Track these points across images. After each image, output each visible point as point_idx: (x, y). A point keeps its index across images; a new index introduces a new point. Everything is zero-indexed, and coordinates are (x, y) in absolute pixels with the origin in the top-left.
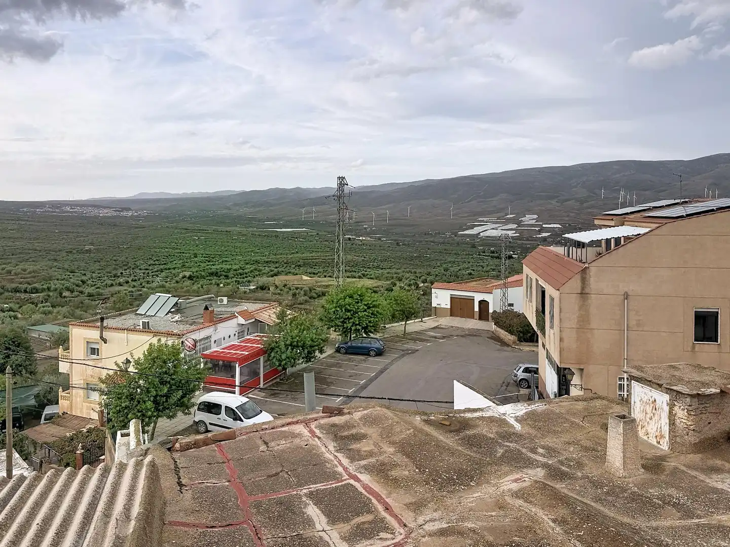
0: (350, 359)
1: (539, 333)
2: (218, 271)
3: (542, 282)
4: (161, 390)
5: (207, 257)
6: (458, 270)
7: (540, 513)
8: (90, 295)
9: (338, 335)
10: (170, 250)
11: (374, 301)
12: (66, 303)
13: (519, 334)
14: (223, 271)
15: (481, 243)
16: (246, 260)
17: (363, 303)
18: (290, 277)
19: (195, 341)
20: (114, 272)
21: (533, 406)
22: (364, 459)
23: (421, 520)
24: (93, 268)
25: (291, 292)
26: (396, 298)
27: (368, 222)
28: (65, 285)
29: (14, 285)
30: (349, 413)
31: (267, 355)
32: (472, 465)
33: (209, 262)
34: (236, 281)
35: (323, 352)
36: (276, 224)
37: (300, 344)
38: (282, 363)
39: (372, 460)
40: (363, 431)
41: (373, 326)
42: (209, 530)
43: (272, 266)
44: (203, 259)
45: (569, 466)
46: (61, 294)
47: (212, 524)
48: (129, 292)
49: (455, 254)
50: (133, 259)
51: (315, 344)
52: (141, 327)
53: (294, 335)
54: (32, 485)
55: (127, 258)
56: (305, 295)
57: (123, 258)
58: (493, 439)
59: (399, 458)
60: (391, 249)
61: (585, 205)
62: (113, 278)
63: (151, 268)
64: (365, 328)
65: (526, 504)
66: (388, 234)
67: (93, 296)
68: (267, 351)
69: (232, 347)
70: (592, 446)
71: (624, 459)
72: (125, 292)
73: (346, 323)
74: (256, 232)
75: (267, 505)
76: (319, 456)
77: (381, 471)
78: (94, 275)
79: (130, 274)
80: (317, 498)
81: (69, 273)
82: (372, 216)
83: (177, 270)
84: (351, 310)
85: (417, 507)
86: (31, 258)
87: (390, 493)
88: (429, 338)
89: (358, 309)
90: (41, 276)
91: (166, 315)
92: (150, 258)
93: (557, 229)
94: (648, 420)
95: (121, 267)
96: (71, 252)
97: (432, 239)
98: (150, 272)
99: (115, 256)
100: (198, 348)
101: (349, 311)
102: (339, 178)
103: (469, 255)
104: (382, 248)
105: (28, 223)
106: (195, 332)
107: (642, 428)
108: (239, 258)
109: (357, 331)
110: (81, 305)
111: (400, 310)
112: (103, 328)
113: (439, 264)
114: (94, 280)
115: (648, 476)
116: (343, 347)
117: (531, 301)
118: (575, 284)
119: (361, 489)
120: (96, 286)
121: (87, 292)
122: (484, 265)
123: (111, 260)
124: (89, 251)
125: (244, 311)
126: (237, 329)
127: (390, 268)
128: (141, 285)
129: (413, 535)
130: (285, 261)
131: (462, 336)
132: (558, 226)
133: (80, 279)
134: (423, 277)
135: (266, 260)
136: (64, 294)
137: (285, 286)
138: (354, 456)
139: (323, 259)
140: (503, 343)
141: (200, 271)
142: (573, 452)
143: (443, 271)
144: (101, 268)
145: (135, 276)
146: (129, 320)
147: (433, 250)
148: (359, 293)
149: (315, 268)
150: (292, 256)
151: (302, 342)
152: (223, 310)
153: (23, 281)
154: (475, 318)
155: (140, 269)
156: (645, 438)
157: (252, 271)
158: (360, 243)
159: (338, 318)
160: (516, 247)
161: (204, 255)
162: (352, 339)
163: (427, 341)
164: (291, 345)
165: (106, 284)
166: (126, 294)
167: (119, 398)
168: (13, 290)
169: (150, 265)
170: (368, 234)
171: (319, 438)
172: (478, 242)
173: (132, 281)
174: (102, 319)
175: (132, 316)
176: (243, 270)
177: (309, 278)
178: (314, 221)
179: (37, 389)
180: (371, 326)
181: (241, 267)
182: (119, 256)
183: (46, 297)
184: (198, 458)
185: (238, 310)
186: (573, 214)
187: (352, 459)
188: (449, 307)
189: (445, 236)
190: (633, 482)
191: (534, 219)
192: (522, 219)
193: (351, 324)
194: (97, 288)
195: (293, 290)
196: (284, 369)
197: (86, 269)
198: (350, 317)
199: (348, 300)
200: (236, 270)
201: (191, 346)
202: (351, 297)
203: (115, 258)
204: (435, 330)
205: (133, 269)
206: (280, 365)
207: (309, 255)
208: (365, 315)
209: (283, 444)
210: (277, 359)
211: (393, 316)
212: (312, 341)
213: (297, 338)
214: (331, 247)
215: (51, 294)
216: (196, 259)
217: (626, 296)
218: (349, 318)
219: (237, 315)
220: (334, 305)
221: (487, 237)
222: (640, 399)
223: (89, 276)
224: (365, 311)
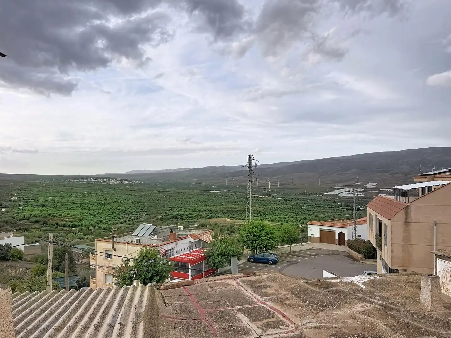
0: (256, 265)
1: (377, 249)
2: (177, 215)
3: (379, 217)
4: (147, 276)
5: (170, 207)
6: (324, 217)
7: (377, 322)
8: (105, 229)
9: (249, 251)
10: (150, 203)
11: (271, 230)
12: (92, 233)
13: (365, 254)
14: (180, 215)
15: (339, 200)
16: (192, 209)
17: (264, 231)
18: (219, 219)
19: (166, 251)
20: (118, 216)
21: (373, 277)
22: (269, 296)
23: (304, 322)
24: (106, 214)
25: (219, 229)
26: (285, 229)
27: (266, 186)
28: (91, 223)
29: (63, 223)
30: (259, 275)
31: (206, 260)
32: (335, 299)
33: (171, 210)
34: (187, 221)
35: (240, 260)
36: (210, 188)
37: (226, 254)
38: (216, 265)
39: (274, 297)
40: (268, 284)
41: (270, 246)
42: (183, 321)
43: (208, 213)
44: (169, 208)
45: (396, 305)
46: (88, 228)
47: (184, 319)
48: (127, 227)
49: (323, 207)
50: (128, 208)
51: (235, 254)
52: (135, 242)
53: (223, 248)
54: (89, 293)
55: (125, 208)
56: (228, 230)
57: (123, 208)
58: (348, 292)
59: (290, 296)
60: (281, 203)
61: (408, 176)
62: (117, 220)
63: (138, 214)
64: (265, 247)
65: (368, 318)
66: (279, 194)
67: (106, 229)
68: (207, 258)
69: (187, 255)
70: (411, 297)
71: (431, 300)
72: (124, 227)
73: (254, 243)
74: (199, 192)
75: (214, 313)
76: (244, 294)
77: (280, 301)
78: (107, 218)
79: (127, 217)
80: (243, 311)
81: (93, 217)
82: (268, 182)
83: (153, 215)
84: (257, 235)
85: (302, 316)
86: (72, 208)
87: (286, 310)
88: (306, 255)
89: (261, 235)
90: (77, 218)
91: (149, 236)
92: (138, 208)
93: (390, 192)
94: (448, 282)
95: (122, 213)
96: (94, 204)
97: (307, 197)
98: (138, 216)
99: (118, 207)
100: (167, 255)
101: (255, 236)
102: (249, 155)
103: (332, 207)
104: (275, 203)
105: (70, 188)
106: (165, 245)
107: (444, 288)
108: (189, 208)
109: (261, 248)
110: (99, 235)
111: (288, 237)
112: (114, 242)
113: (311, 213)
114: (106, 221)
115: (447, 311)
116: (252, 258)
117: (372, 230)
118: (401, 216)
119: (268, 308)
120: (108, 224)
121: (103, 227)
122: (342, 214)
123: (116, 209)
124: (104, 204)
125: (193, 234)
126: (189, 245)
127: (280, 215)
128: (133, 223)
129: (300, 328)
130: (216, 210)
131: (328, 255)
132: (390, 190)
133: (99, 220)
134: (302, 221)
135: (205, 209)
136: (90, 228)
137: (216, 224)
138: (263, 295)
139: (238, 209)
140: (354, 259)
141: (167, 215)
142: (399, 299)
143: (314, 217)
144: (110, 214)
145: (130, 218)
146: (128, 238)
147: (308, 204)
148: (262, 225)
149: (233, 215)
150: (220, 206)
151: (228, 253)
152: (181, 234)
153: (68, 221)
154: (336, 244)
155: (133, 214)
156: (446, 293)
157: (196, 216)
158: (262, 200)
159: (249, 240)
160: (362, 203)
161: (169, 206)
162: (258, 253)
163: (305, 257)
164: (221, 254)
165: (114, 223)
166: (125, 228)
167: (124, 279)
168: (63, 226)
169: (138, 212)
170: (266, 194)
171: (242, 286)
172: (338, 199)
173: (128, 221)
174: (114, 237)
175: (130, 236)
176: (191, 215)
177: (230, 220)
178: (233, 186)
179: (77, 278)
180: (269, 246)
181: (190, 213)
182: (121, 207)
183: (81, 230)
184: (174, 293)
185: (189, 234)
186: (400, 182)
187: (262, 296)
188: (319, 236)
189: (316, 195)
190: (437, 314)
191: (374, 185)
192: (366, 185)
193: (257, 244)
194: (108, 225)
195: (221, 227)
196: (217, 269)
197: (102, 214)
198: (256, 239)
199: (255, 229)
200: (186, 215)
201: (163, 253)
202: (257, 227)
203: (118, 208)
204: (310, 250)
205: (129, 214)
206: (214, 266)
207: (230, 206)
208: (265, 238)
209: (221, 288)
210: (212, 263)
211: (283, 241)
212: (233, 252)
213: (225, 250)
214: (244, 201)
215: (83, 228)
216: (164, 209)
217: (435, 224)
218: (256, 241)
219: (189, 236)
220: (247, 232)
221: (343, 196)
222: (442, 269)
223: (104, 218)
224: (266, 236)
